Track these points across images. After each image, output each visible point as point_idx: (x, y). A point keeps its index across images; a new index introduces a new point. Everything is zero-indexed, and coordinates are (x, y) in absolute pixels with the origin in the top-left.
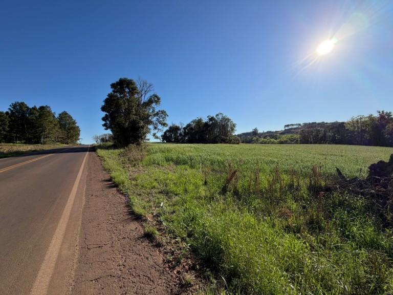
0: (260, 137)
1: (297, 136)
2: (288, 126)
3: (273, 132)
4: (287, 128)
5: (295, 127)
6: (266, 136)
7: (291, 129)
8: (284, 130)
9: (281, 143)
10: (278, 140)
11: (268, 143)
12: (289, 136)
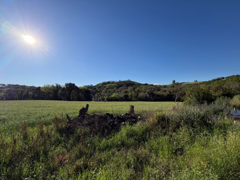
1: (1, 94)
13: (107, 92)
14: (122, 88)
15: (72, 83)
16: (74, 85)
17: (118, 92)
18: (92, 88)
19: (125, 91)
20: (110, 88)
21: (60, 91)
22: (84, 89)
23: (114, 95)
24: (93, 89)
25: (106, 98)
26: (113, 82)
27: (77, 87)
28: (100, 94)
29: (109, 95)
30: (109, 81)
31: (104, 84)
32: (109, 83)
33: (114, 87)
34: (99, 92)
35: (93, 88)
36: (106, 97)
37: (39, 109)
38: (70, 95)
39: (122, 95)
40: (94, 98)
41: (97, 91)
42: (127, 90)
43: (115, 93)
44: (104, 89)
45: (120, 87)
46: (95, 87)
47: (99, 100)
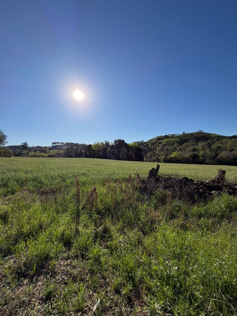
0: (30, 151)
1: (62, 152)
2: (55, 143)
3: (42, 147)
4: (54, 145)
5: (60, 144)
6: (36, 150)
7: (57, 146)
8: (51, 146)
9: (50, 156)
10: (47, 154)
11: (39, 157)
12: (56, 151)
13: (163, 150)
14: (187, 145)
15: (121, 139)
16: (123, 141)
17: (180, 150)
18: (143, 145)
19: (193, 149)
20: (168, 145)
21: (109, 149)
22: (135, 146)
23: (174, 155)
24: (145, 147)
25: (163, 159)
26: (173, 136)
27: (127, 144)
28: (154, 153)
29: (167, 155)
30: (167, 134)
31: (159, 138)
32: (166, 137)
33: (174, 143)
34: (152, 150)
35: (145, 145)
36: (163, 157)
37: (102, 167)
38: (119, 153)
39: (187, 154)
40: (146, 158)
41: (149, 149)
42: (196, 147)
43: (176, 151)
44: (159, 146)
45: (184, 143)
46: (147, 144)
47: (153, 160)
